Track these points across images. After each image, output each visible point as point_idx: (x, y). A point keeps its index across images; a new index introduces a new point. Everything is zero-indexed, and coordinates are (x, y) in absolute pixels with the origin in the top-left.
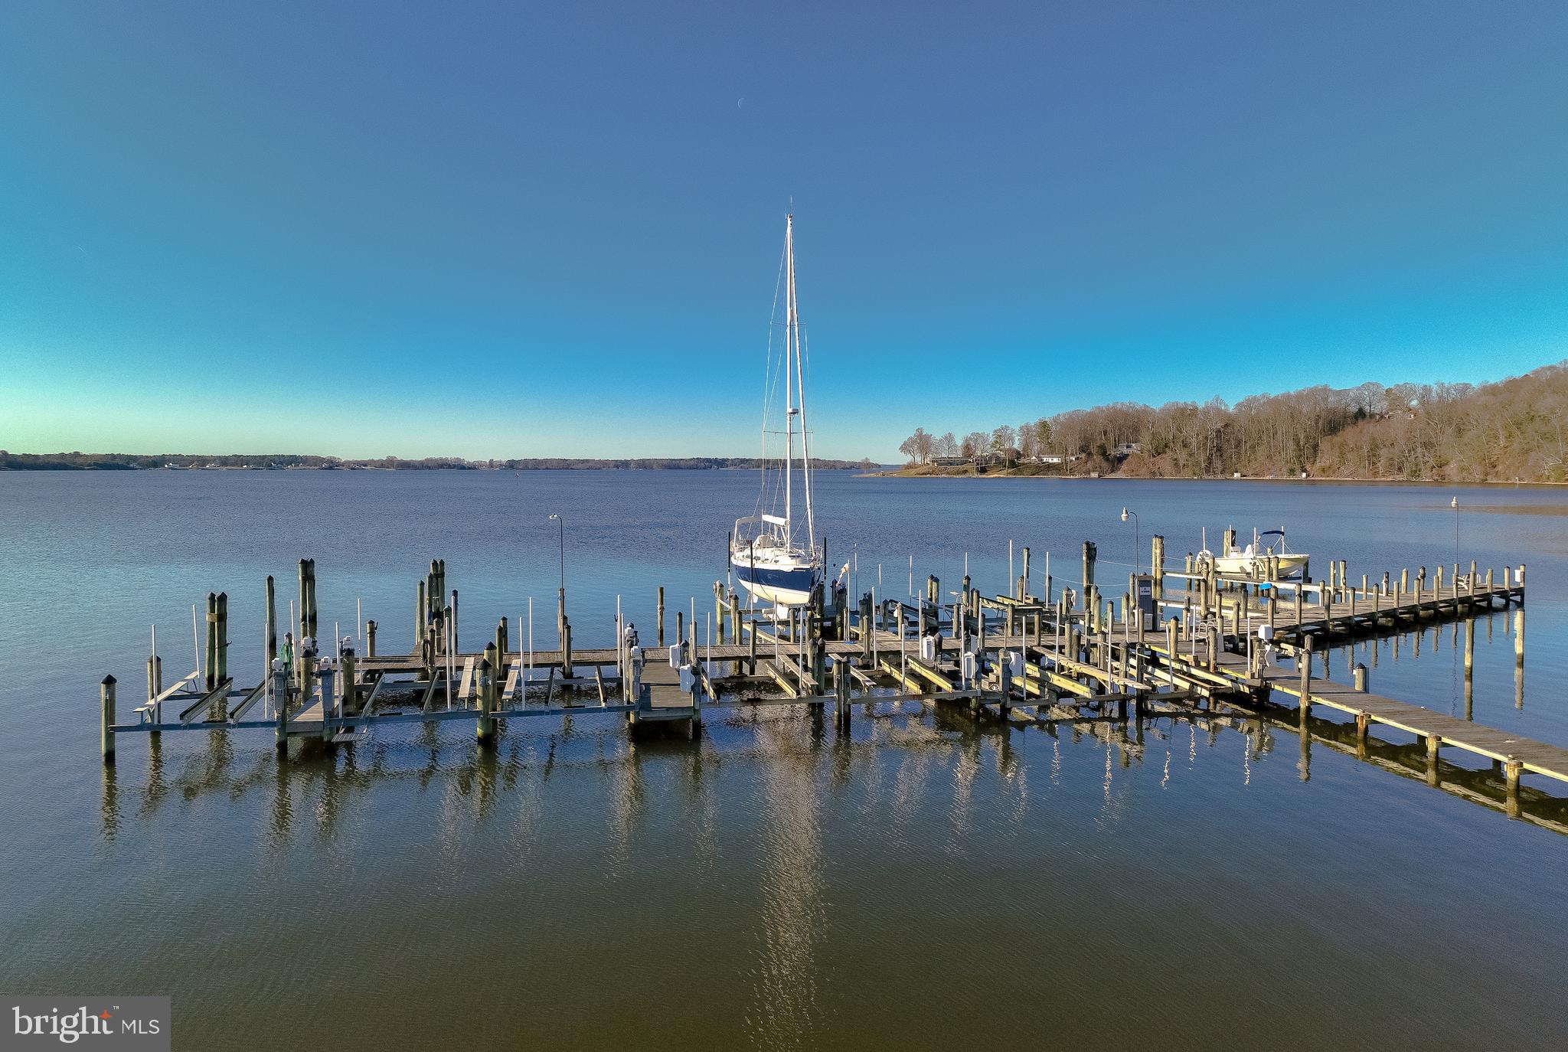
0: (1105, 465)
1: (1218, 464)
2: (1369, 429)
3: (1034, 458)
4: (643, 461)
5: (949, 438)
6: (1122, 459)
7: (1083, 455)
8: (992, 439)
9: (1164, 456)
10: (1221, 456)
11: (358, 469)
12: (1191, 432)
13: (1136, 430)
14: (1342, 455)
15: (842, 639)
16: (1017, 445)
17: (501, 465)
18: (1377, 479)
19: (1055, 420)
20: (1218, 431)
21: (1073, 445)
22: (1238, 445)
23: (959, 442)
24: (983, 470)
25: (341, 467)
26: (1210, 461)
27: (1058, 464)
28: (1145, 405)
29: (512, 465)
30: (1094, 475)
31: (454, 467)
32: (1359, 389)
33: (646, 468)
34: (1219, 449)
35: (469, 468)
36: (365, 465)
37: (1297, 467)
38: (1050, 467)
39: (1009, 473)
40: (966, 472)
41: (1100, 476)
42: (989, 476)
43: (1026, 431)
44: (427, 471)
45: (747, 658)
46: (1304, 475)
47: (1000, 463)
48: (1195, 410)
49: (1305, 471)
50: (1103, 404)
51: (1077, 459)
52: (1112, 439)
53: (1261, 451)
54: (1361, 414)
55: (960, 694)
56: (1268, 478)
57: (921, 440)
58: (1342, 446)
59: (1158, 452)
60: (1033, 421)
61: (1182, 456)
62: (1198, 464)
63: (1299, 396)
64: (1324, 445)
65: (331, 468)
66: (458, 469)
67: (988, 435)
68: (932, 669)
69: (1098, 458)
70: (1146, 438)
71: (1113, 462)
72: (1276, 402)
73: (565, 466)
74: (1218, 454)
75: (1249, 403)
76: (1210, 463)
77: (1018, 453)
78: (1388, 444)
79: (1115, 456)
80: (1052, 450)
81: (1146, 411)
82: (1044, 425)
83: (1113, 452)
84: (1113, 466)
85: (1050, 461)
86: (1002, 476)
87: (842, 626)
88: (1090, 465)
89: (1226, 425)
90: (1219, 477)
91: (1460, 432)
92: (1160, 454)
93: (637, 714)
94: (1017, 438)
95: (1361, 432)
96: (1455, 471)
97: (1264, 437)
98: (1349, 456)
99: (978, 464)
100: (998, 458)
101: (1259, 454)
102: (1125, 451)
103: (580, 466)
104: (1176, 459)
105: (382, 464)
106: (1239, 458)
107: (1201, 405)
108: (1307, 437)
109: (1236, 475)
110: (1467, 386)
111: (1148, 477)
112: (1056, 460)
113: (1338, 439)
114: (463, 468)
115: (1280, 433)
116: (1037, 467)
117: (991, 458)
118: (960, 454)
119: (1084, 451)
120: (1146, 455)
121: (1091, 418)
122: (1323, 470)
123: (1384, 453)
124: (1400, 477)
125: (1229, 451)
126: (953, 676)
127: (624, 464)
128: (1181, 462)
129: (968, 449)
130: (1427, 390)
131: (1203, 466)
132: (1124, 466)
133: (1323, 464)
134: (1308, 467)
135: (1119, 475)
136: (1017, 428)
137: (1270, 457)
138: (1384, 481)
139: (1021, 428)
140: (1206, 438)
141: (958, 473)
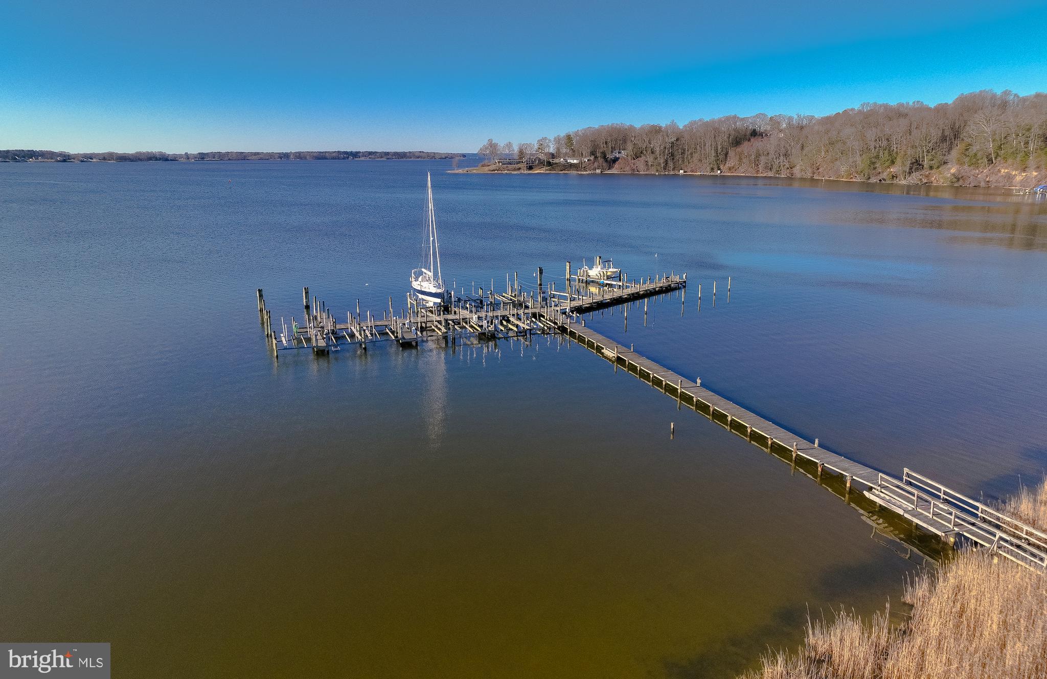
0: (605, 164)
1: (671, 164)
2: (757, 143)
3: (562, 160)
4: (300, 153)
5: (509, 145)
6: (615, 160)
7: (592, 158)
8: (536, 147)
9: (640, 159)
10: (673, 159)
11: (86, 161)
12: (657, 145)
13: (625, 141)
14: (740, 159)
15: (451, 314)
16: (552, 149)
17: (196, 158)
18: (758, 175)
19: (576, 134)
20: (673, 143)
21: (586, 151)
22: (683, 153)
23: (516, 149)
24: (530, 168)
25: (72, 160)
26: (666, 162)
27: (576, 164)
28: (631, 125)
29: (202, 156)
30: (598, 171)
31: (160, 159)
32: (754, 117)
33: (301, 158)
34: (672, 155)
35: (171, 160)
36: (91, 159)
37: (715, 166)
38: (572, 166)
39: (547, 170)
40: (520, 169)
41: (601, 172)
42: (534, 172)
43: (558, 140)
44: (139, 163)
45: (424, 322)
46: (719, 172)
47: (541, 163)
48: (660, 128)
49: (719, 169)
50: (605, 124)
51: (588, 160)
52: (610, 147)
53: (696, 156)
54: (754, 133)
55: (483, 331)
56: (698, 173)
57: (491, 147)
58: (741, 154)
59: (637, 156)
60: (563, 134)
61: (650, 159)
62: (660, 164)
63: (720, 121)
64: (731, 153)
65: (64, 161)
66: (163, 161)
67: (534, 145)
68: (476, 325)
69: (601, 160)
70: (630, 146)
71: (610, 163)
72: (706, 124)
73: (243, 157)
74: (672, 158)
75: (693, 123)
76: (666, 164)
77: (553, 155)
78: (765, 153)
79: (611, 159)
80: (574, 153)
81: (631, 128)
82: (569, 138)
83: (610, 156)
84: (610, 165)
85: (572, 162)
86: (542, 172)
87: (451, 308)
88: (596, 165)
89: (677, 140)
90: (672, 173)
91: (802, 148)
92: (638, 157)
93: (402, 341)
94: (552, 146)
95: (752, 146)
96: (798, 171)
97: (698, 147)
98: (744, 160)
99: (527, 163)
100: (540, 160)
101: (694, 159)
102: (617, 155)
103: (254, 157)
104: (647, 161)
105: (104, 158)
106: (683, 161)
107: (664, 126)
108: (722, 148)
109: (681, 172)
110: (813, 117)
111: (630, 173)
112: (575, 161)
113: (739, 149)
114: (167, 160)
115: (707, 145)
116: (564, 165)
117: (535, 160)
118: (516, 157)
119: (593, 154)
120: (629, 158)
121: (598, 132)
122: (730, 169)
123: (763, 159)
124: (770, 174)
125: (678, 156)
126: (481, 327)
127: (285, 156)
128: (650, 163)
129: (521, 153)
130: (790, 118)
131: (662, 165)
132: (616, 165)
133: (730, 165)
134: (721, 167)
135: (614, 171)
136: (552, 139)
137: (700, 160)
138: (761, 177)
139: (555, 139)
140: (665, 148)
141: (515, 170)
